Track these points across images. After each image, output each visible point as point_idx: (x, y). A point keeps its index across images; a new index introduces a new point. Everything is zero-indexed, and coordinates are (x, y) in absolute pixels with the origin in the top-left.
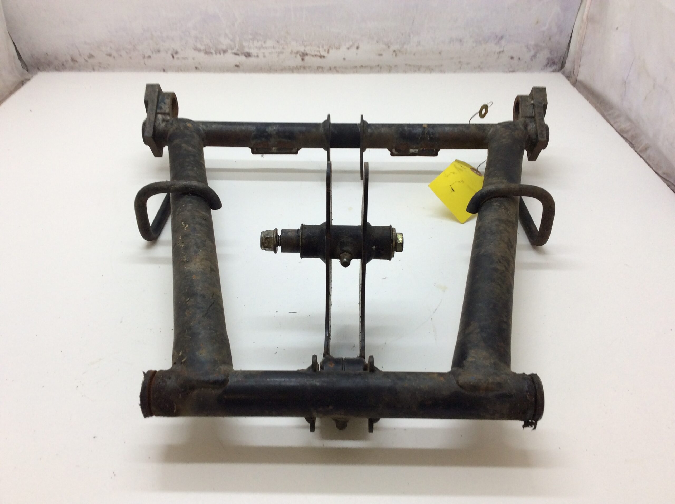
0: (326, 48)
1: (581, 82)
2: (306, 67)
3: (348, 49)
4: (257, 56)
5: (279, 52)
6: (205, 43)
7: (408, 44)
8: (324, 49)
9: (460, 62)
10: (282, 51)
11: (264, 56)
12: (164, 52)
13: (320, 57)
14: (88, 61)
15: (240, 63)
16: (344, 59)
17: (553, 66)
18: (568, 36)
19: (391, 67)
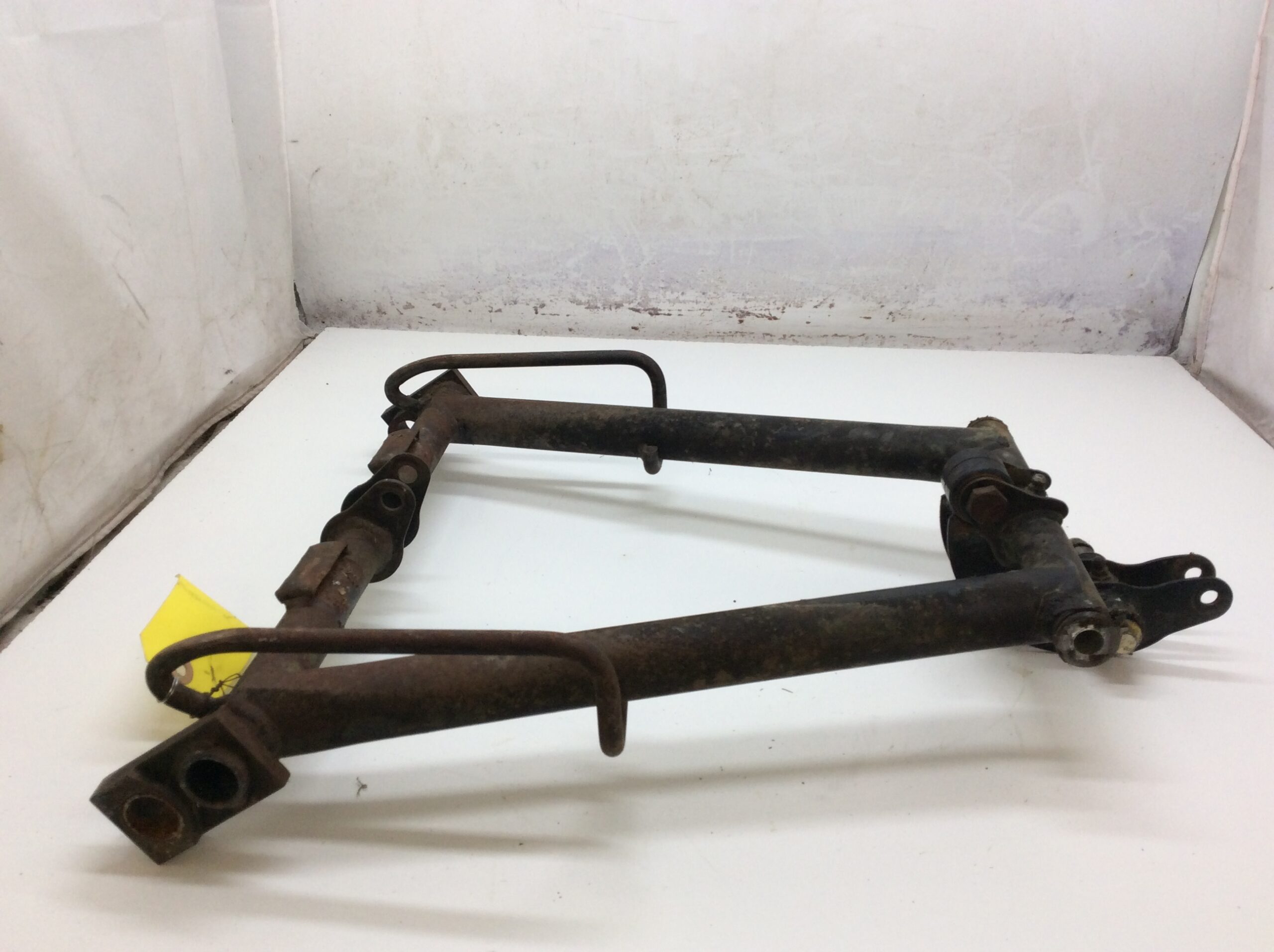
0: (780, 304)
1: (1209, 373)
2: (746, 333)
3: (816, 307)
4: (669, 315)
5: (704, 310)
6: (589, 293)
7: (914, 303)
8: (776, 307)
9: (999, 334)
10: (709, 308)
11: (679, 315)
12: (522, 303)
13: (770, 319)
14: (402, 314)
15: (640, 324)
16: (808, 323)
17: (1158, 346)
18: (1184, 297)
19: (883, 338)
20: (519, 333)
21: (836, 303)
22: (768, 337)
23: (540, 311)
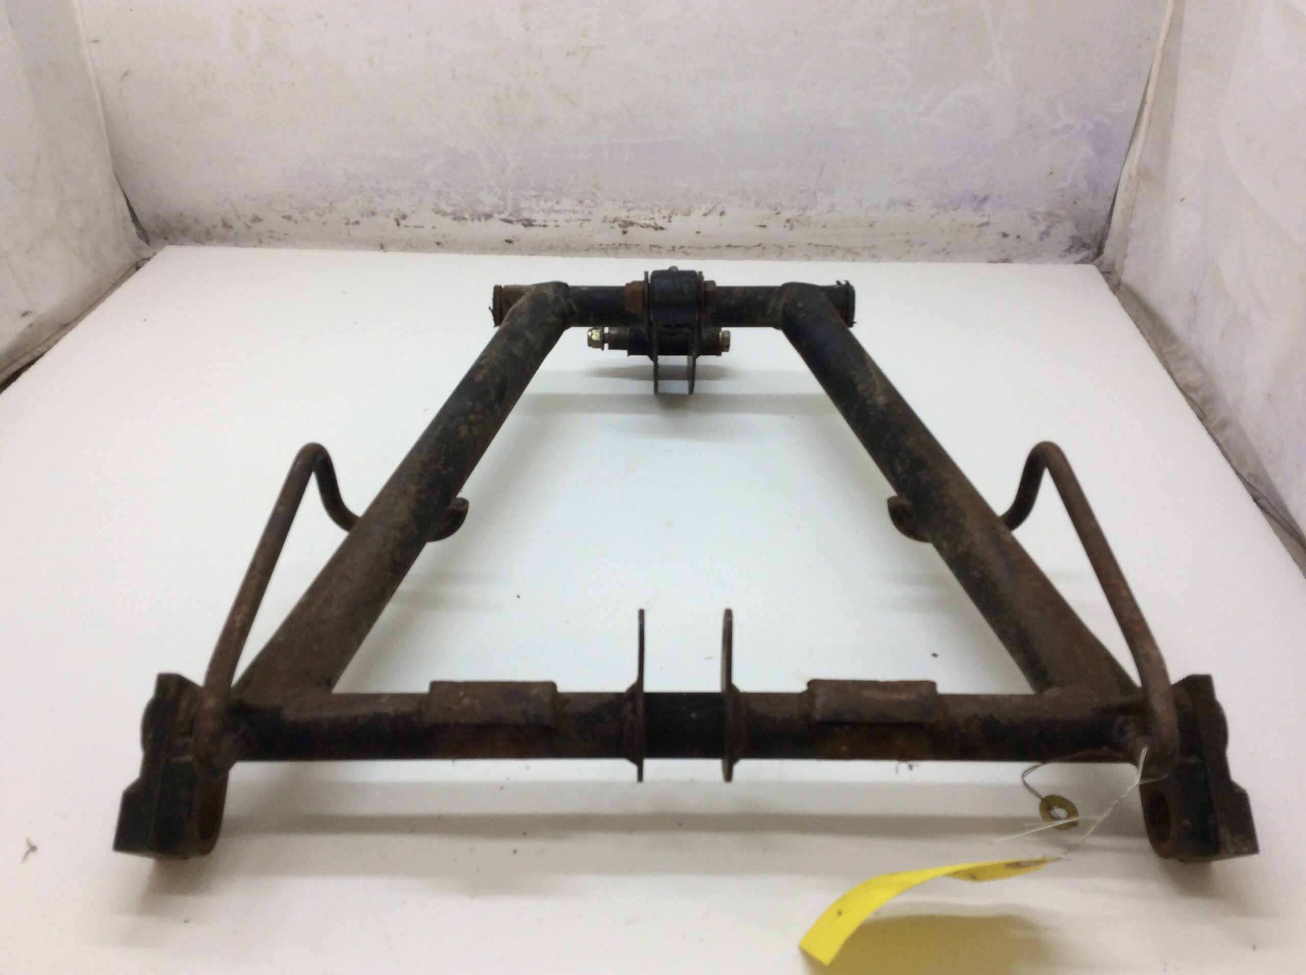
0: (666, 213)
1: (1127, 287)
2: (630, 245)
3: (705, 215)
4: (545, 226)
5: (582, 220)
6: (454, 202)
7: (812, 209)
8: (662, 215)
9: (908, 241)
10: (588, 218)
11: (556, 226)
12: (382, 214)
13: (655, 229)
14: (250, 228)
15: (514, 237)
16: (698, 233)
17: (1083, 250)
18: (1110, 197)
19: (782, 248)
20: (382, 247)
21: (728, 211)
22: (656, 249)
23: (403, 223)
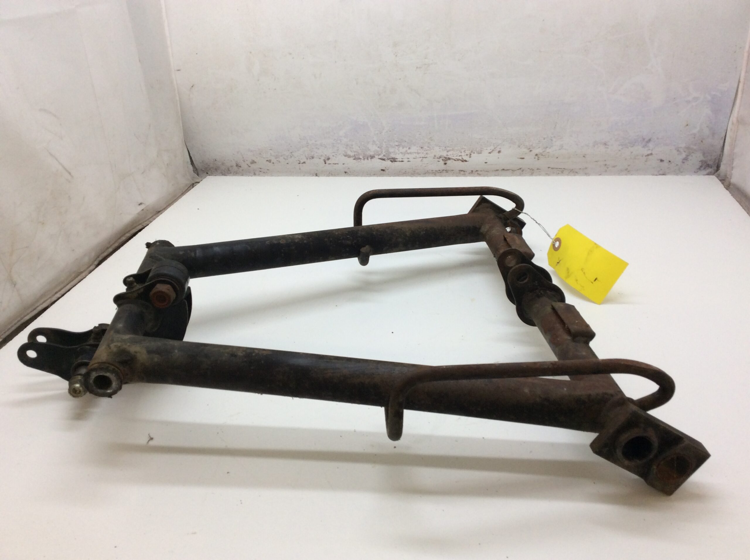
0: (468, 152)
1: (734, 185)
2: (449, 170)
3: (490, 153)
4: (402, 161)
5: (423, 157)
6: (355, 150)
7: (550, 148)
8: (466, 154)
9: (606, 165)
10: (425, 157)
11: (408, 161)
12: (317, 158)
13: (463, 161)
14: (250, 167)
15: (385, 168)
16: (486, 163)
17: (708, 169)
18: (722, 138)
19: (533, 170)
20: (316, 175)
21: (502, 150)
22: (462, 172)
23: (328, 162)
